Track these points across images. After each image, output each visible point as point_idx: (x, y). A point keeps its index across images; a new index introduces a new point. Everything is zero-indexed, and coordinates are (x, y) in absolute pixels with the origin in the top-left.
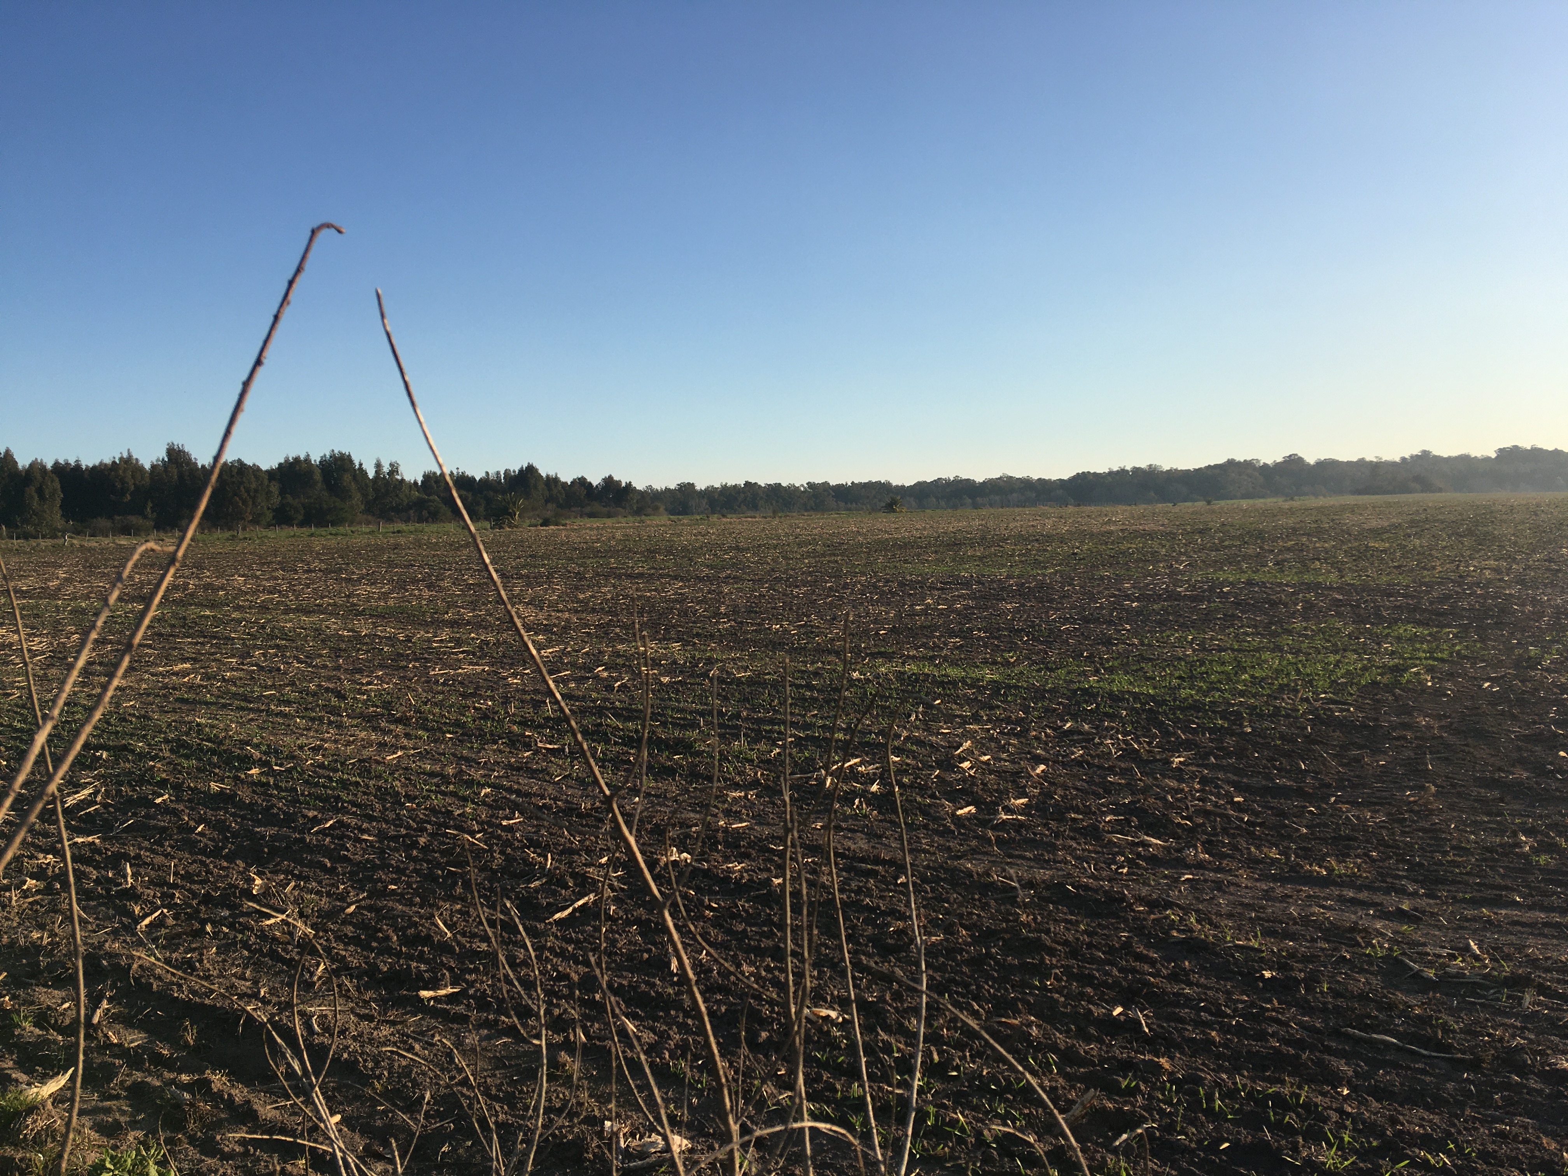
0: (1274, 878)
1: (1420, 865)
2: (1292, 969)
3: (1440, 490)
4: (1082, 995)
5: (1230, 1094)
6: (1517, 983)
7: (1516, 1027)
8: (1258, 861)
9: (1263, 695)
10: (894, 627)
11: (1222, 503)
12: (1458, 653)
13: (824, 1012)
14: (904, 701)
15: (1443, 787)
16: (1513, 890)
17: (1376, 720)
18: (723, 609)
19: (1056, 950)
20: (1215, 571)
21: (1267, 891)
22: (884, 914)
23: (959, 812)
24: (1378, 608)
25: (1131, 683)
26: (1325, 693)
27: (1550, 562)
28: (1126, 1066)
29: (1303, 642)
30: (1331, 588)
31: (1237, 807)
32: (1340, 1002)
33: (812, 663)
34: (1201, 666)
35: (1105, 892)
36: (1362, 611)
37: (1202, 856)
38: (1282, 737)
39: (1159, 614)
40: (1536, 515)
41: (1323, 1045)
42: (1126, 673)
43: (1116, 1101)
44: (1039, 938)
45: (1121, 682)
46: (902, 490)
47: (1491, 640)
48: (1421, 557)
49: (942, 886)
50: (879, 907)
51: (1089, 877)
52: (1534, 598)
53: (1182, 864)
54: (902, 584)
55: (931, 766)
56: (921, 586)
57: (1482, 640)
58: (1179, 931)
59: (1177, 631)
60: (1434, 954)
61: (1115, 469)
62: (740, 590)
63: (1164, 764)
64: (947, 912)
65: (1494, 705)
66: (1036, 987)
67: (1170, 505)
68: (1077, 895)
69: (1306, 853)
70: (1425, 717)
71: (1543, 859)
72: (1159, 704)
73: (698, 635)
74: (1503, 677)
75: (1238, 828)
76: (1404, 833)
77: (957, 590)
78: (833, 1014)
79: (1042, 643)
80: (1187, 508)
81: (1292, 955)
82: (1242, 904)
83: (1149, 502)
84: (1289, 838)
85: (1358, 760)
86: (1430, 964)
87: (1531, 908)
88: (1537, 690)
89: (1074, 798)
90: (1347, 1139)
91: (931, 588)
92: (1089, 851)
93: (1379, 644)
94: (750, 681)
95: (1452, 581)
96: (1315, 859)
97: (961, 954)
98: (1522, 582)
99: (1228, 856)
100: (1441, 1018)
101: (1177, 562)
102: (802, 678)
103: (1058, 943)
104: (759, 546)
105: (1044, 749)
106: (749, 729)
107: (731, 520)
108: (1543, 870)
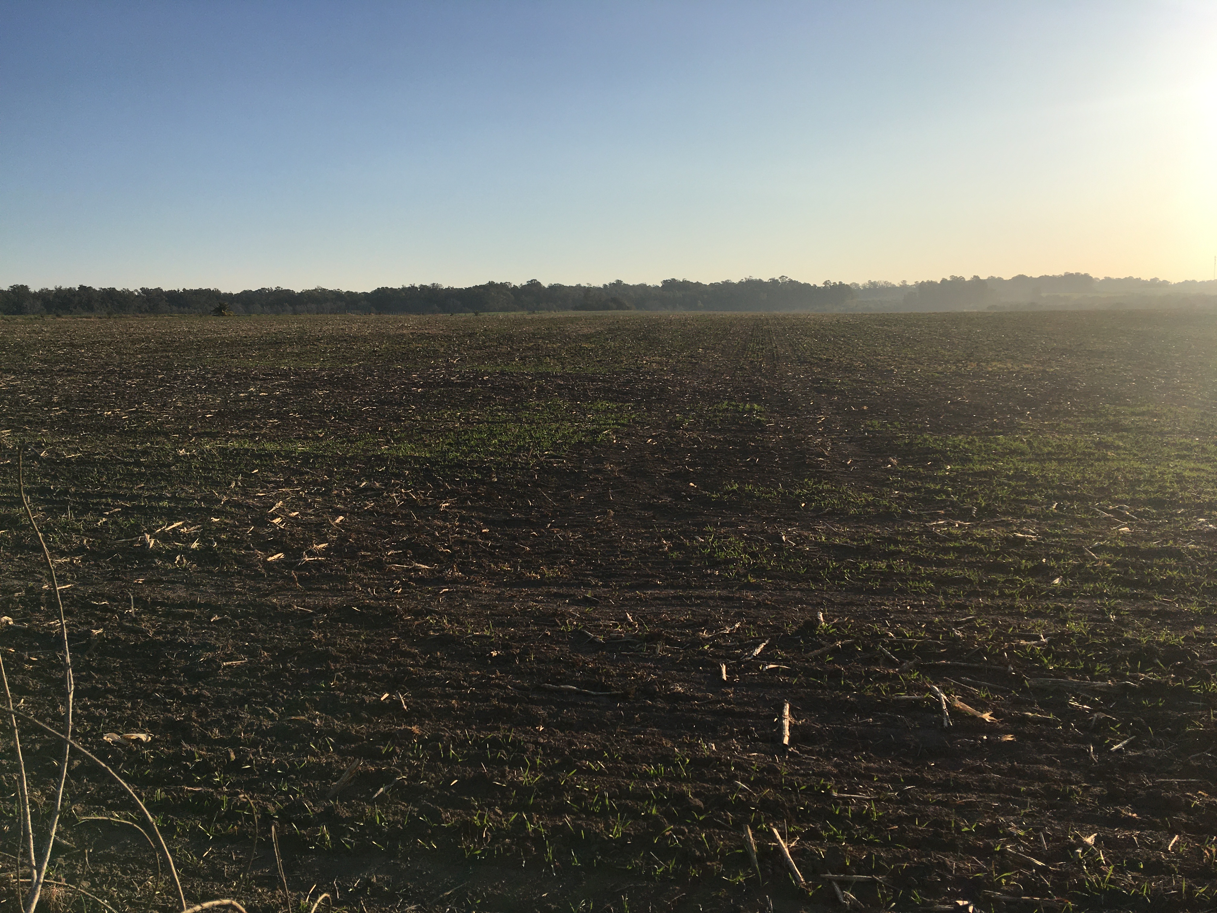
0: (505, 585)
1: (601, 565)
2: (511, 648)
3: (628, 308)
4: (358, 689)
5: (461, 744)
6: (653, 638)
7: (650, 667)
8: (495, 574)
9: (507, 454)
10: (220, 411)
11: (486, 314)
12: (634, 419)
13: (134, 736)
14: (225, 472)
15: (618, 512)
16: (656, 577)
17: (580, 468)
18: (55, 399)
19: (341, 657)
20: (479, 364)
21: (499, 594)
22: (196, 648)
23: (270, 559)
24: (585, 390)
25: (413, 450)
26: (548, 450)
27: (692, 358)
28: (387, 737)
29: (536, 415)
30: (556, 377)
31: (485, 536)
32: (542, 667)
33: (142, 443)
34: (465, 434)
35: (383, 609)
36: (576, 392)
37: (457, 574)
38: (518, 483)
39: (437, 397)
40: (685, 326)
41: (528, 698)
42: (410, 442)
43: (377, 765)
44: (327, 650)
45: (406, 449)
46: (229, 297)
47: (653, 410)
48: (614, 354)
49: (251, 621)
50: (191, 643)
51: (372, 599)
52: (681, 382)
53: (442, 581)
54: (228, 376)
55: (248, 524)
56: (246, 378)
57: (649, 410)
58: (434, 631)
59: (449, 409)
60: (604, 625)
61: (407, 286)
62: (74, 381)
63: (434, 509)
64: (253, 640)
65: (652, 454)
66: (322, 689)
67: (449, 315)
68: (361, 614)
69: (529, 565)
70: (610, 464)
71: (675, 555)
72: (433, 464)
73: (29, 422)
74: (659, 435)
75: (484, 551)
76: (592, 545)
77: (277, 380)
78: (143, 737)
79: (346, 421)
80: (462, 317)
81: (512, 638)
82: (482, 606)
83: (433, 312)
84: (518, 555)
85: (566, 496)
86: (601, 632)
87: (666, 587)
88: (679, 443)
89: (365, 540)
90: (538, 761)
91: (255, 379)
92: (373, 579)
93: (585, 415)
94: (80, 461)
95: (633, 371)
96: (533, 568)
97: (261, 672)
98: (674, 371)
99: (476, 572)
100: (605, 668)
101: (452, 358)
102: (132, 457)
103: (342, 652)
104: (94, 343)
105: (344, 504)
106: (77, 503)
107: (65, 319)
108: (675, 562)
